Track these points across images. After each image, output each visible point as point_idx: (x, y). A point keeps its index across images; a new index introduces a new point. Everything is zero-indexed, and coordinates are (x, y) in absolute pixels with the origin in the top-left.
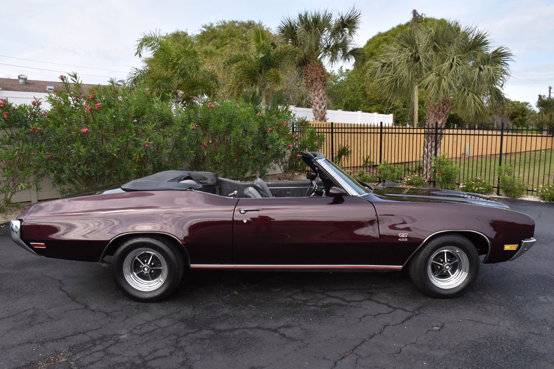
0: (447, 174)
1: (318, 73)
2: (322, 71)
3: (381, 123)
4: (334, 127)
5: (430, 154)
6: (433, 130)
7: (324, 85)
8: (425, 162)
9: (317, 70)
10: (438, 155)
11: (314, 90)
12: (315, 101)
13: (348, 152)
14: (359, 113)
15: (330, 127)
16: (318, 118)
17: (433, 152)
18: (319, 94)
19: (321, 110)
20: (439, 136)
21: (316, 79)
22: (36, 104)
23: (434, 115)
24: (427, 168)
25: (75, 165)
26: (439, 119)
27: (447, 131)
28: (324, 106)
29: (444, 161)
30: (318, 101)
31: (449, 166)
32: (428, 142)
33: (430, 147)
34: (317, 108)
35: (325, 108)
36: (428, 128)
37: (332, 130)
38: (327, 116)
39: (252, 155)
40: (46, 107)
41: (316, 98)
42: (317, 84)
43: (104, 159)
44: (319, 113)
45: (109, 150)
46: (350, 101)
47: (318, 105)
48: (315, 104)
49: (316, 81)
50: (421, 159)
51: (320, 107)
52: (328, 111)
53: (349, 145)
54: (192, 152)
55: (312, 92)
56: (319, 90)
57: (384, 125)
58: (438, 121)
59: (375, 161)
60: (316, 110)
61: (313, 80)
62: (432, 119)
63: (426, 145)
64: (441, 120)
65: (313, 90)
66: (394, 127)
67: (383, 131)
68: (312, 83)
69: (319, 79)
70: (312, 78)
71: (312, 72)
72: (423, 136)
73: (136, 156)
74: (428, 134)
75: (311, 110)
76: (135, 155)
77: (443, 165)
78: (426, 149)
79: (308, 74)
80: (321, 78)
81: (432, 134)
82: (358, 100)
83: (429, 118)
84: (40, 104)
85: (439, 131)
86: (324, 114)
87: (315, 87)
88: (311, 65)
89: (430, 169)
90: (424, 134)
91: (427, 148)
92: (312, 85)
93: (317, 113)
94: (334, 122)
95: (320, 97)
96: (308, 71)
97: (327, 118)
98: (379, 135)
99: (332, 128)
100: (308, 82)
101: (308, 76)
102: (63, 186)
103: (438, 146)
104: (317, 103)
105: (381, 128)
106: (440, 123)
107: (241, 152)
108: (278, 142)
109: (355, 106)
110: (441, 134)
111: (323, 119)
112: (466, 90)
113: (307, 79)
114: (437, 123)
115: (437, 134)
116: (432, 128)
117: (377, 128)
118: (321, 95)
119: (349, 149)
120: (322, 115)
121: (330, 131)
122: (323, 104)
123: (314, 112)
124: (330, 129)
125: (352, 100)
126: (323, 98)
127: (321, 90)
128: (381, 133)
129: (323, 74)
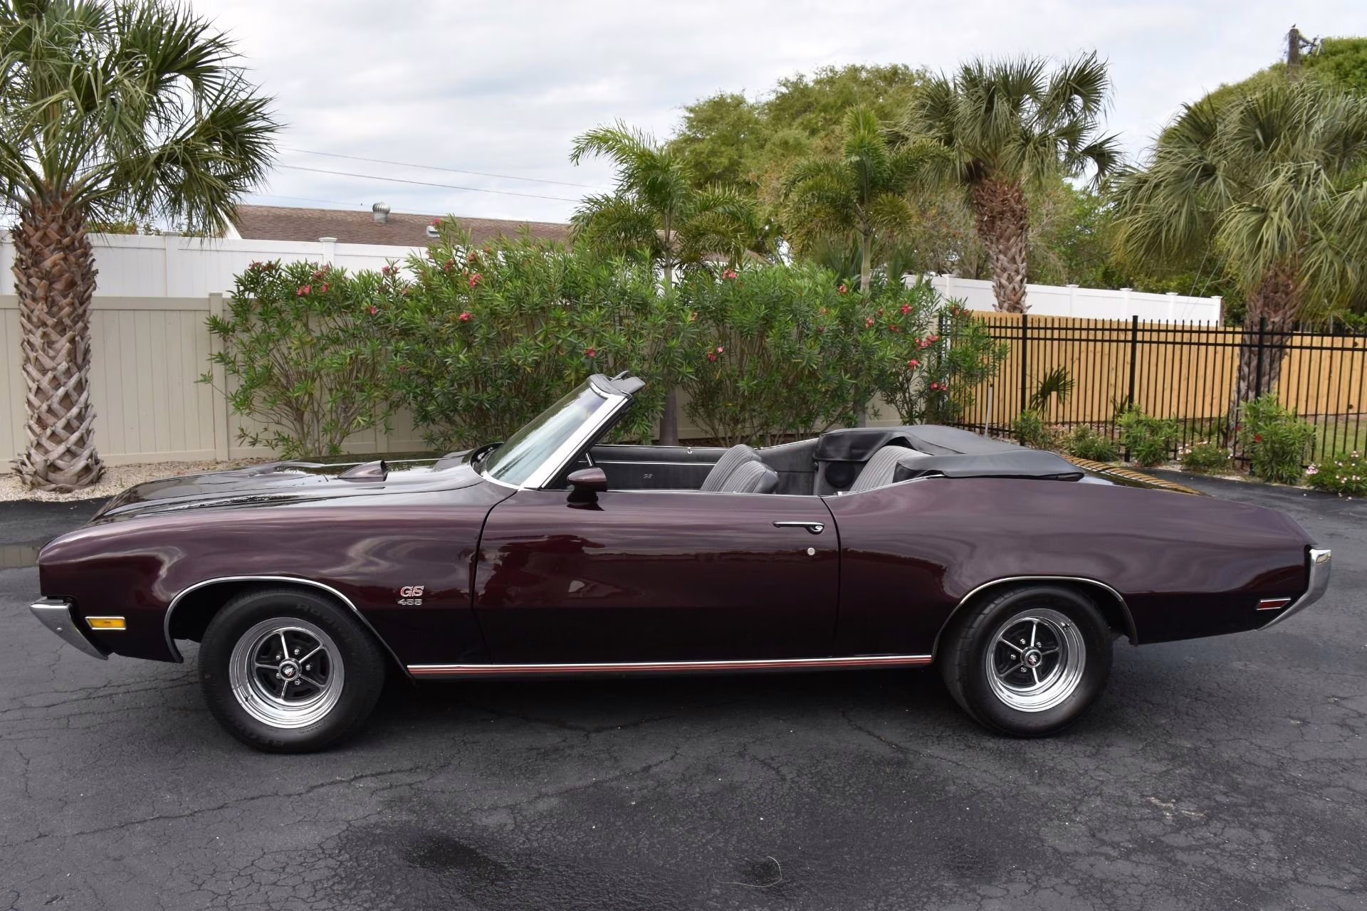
0: (1275, 442)
1: (1006, 199)
2: (1016, 195)
3: (1135, 318)
4: (1029, 325)
5: (1251, 395)
7: (1022, 228)
9: (1005, 193)
11: (998, 240)
12: (999, 265)
13: (1065, 384)
15: (1021, 325)
16: (1006, 305)
18: (1009, 249)
19: (1012, 286)
20: (1275, 351)
21: (1003, 213)
22: (390, 272)
25: (452, 386)
26: (1275, 312)
28: (1019, 277)
30: (1006, 264)
32: (1248, 364)
33: (1250, 378)
34: (1004, 282)
35: (1022, 281)
37: (1025, 333)
38: (1027, 301)
39: (822, 383)
40: (408, 277)
41: (1001, 257)
42: (1004, 226)
44: (1008, 292)
45: (518, 360)
47: (1005, 275)
48: (998, 270)
49: (1001, 219)
51: (1010, 279)
52: (1030, 288)
53: (1068, 369)
54: (688, 370)
55: (992, 243)
56: (1008, 240)
57: (1140, 321)
58: (1269, 315)
60: (1001, 286)
61: (994, 217)
62: (1258, 311)
63: (1242, 374)
64: (1280, 312)
65: (994, 239)
66: (1221, 329)
67: (1139, 336)
68: (993, 223)
69: (1009, 214)
70: (992, 212)
71: (994, 198)
72: (1237, 350)
73: (571, 374)
74: (1251, 346)
75: (988, 285)
76: (567, 372)
77: (1265, 419)
78: (1242, 385)
79: (983, 202)
80: (1014, 211)
84: (395, 272)
86: (1019, 295)
87: (998, 231)
88: (990, 180)
91: (1247, 379)
92: (993, 227)
93: (1003, 293)
95: (1010, 255)
96: (984, 194)
97: (1027, 304)
98: (1129, 345)
99: (1025, 328)
100: (983, 221)
101: (983, 206)
102: (432, 426)
104: (1004, 270)
105: (1135, 330)
108: (879, 355)
110: (1282, 347)
111: (1016, 306)
113: (981, 214)
115: (1271, 346)
117: (1126, 330)
118: (1014, 250)
119: (1068, 378)
120: (1015, 298)
122: (1017, 272)
123: (997, 288)
124: (1021, 331)
126: (1017, 257)
127: (1012, 240)
128: (1134, 342)
129: (1018, 201)
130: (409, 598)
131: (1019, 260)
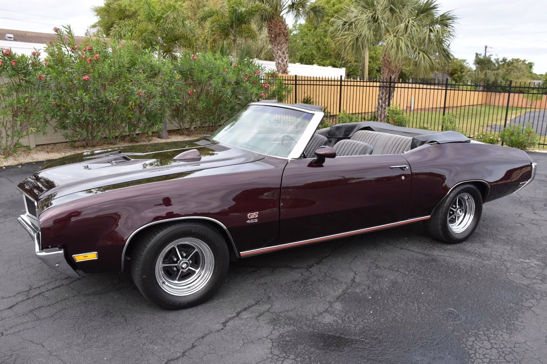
0: (399, 122)
1: (281, 28)
2: (285, 26)
3: (341, 76)
4: (298, 79)
5: (384, 105)
6: (387, 83)
7: (287, 40)
8: (379, 112)
9: (280, 26)
10: (391, 106)
11: (278, 45)
12: (278, 55)
14: (315, 66)
15: (294, 79)
16: (281, 71)
17: (387, 103)
18: (282, 48)
19: (283, 63)
20: (392, 89)
21: (280, 34)
22: (36, 55)
23: (388, 70)
24: (381, 117)
25: (78, 111)
26: (392, 74)
27: (399, 85)
28: (286, 60)
29: (396, 111)
30: (281, 55)
31: (400, 115)
32: (382, 94)
33: (383, 99)
34: (280, 62)
35: (287, 61)
36: (383, 82)
37: (296, 82)
38: (289, 69)
39: (229, 104)
40: (44, 56)
41: (279, 51)
42: (280, 39)
43: (105, 105)
44: (282, 66)
45: (110, 98)
46: (304, 54)
47: (281, 59)
48: (278, 57)
49: (279, 36)
50: (376, 109)
51: (282, 61)
52: (290, 65)
53: (312, 96)
54: (178, 100)
55: (275, 45)
56: (282, 45)
58: (392, 75)
59: (332, 112)
60: (279, 63)
61: (276, 35)
62: (386, 74)
63: (380, 97)
64: (394, 74)
65: (276, 44)
66: (346, 80)
67: (343, 83)
68: (276, 38)
69: (282, 34)
70: (275, 33)
71: (276, 28)
72: (378, 88)
73: (132, 103)
74: (383, 87)
75: (274, 63)
77: (396, 114)
78: (380, 101)
79: (272, 29)
80: (284, 33)
81: (386, 87)
82: (312, 54)
83: (383, 73)
84: (39, 55)
85: (392, 84)
86: (286, 67)
87: (278, 41)
88: (274, 20)
89: (384, 118)
90: (380, 87)
91: (381, 99)
92: (276, 40)
93: (279, 66)
94: (298, 75)
95: (282, 51)
96: (272, 26)
97: (289, 71)
98: (339, 87)
99: (296, 80)
100: (271, 37)
101: (272, 31)
103: (391, 98)
104: (280, 57)
105: (341, 81)
106: (393, 77)
107: (218, 101)
108: (252, 91)
109: (309, 60)
110: (394, 87)
111: (285, 72)
112: (418, 49)
113: (271, 34)
114: (391, 77)
115: (390, 87)
116: (386, 82)
117: (338, 81)
118: (284, 49)
119: (312, 100)
120: (284, 68)
121: (294, 83)
122: (285, 58)
123: (277, 65)
124: (294, 82)
125: (307, 54)
126: (285, 52)
127: (283, 45)
128: (341, 85)
129: (285, 29)
130: (252, 219)
131: (285, 53)
